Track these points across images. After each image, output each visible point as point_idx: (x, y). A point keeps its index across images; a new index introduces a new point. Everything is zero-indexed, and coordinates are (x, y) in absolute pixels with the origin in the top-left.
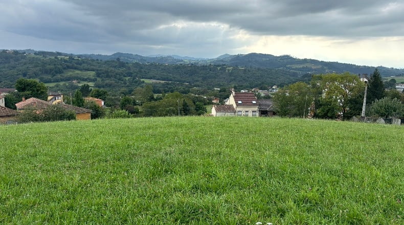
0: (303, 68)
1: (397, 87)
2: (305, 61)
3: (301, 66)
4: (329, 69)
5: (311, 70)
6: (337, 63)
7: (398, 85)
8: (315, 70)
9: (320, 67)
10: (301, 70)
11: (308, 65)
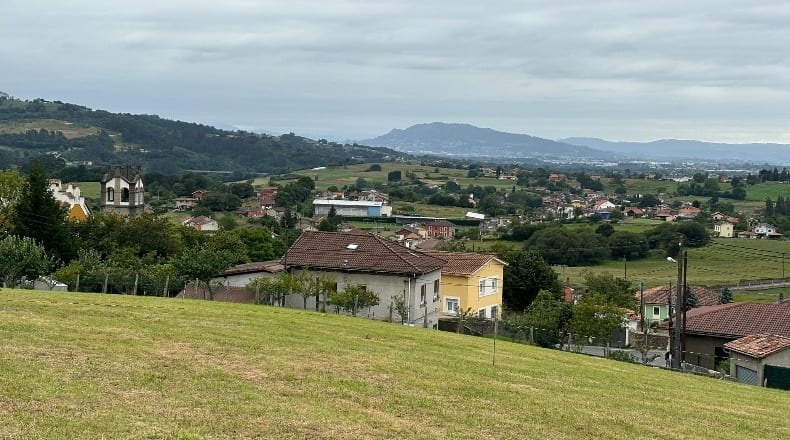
0: (31, 134)
1: (315, 202)
2: (38, 109)
3: (24, 128)
4: (127, 139)
5: (60, 143)
6: (154, 120)
7: (321, 195)
8: (75, 143)
9: (93, 131)
10: (21, 145)
11: (49, 126)
